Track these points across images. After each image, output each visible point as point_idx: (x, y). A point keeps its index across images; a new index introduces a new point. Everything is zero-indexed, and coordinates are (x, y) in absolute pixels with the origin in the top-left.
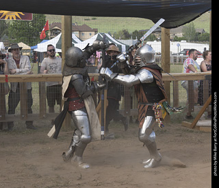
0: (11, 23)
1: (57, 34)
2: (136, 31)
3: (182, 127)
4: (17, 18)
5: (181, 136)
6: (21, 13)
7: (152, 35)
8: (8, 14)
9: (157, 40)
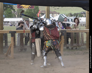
0: (26, 11)
1: (43, 15)
2: (75, 13)
4: (28, 8)
6: (30, 6)
7: (82, 15)
8: (25, 6)
9: (84, 17)
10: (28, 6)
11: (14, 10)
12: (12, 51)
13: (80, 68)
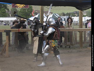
0: (19, 10)
1: (37, 14)
2: (68, 13)
3: (88, 50)
5: (87, 53)
6: (24, 5)
7: (74, 14)
8: (19, 6)
9: (76, 16)
10: (22, 5)
11: (8, 9)
12: (6, 49)
13: (73, 66)
